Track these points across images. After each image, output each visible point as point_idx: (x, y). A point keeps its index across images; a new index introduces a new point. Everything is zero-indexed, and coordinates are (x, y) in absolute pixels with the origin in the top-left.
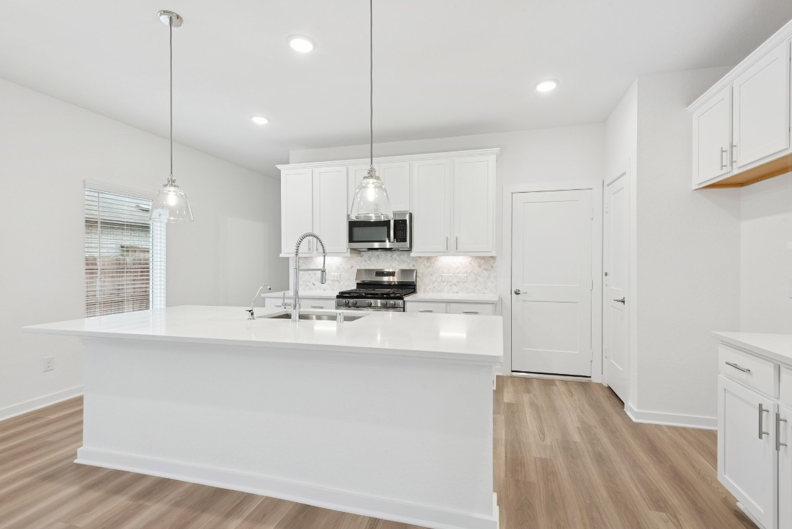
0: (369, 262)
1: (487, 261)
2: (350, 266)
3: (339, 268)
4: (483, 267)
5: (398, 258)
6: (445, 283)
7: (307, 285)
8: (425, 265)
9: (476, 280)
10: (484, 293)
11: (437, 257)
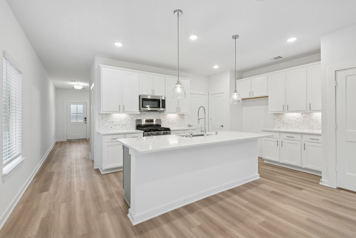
0: (140, 116)
1: (182, 116)
2: (131, 118)
3: (125, 119)
4: (181, 118)
5: (152, 114)
6: (169, 124)
7: (108, 128)
8: (163, 117)
9: (179, 122)
10: (181, 127)
11: (167, 114)
